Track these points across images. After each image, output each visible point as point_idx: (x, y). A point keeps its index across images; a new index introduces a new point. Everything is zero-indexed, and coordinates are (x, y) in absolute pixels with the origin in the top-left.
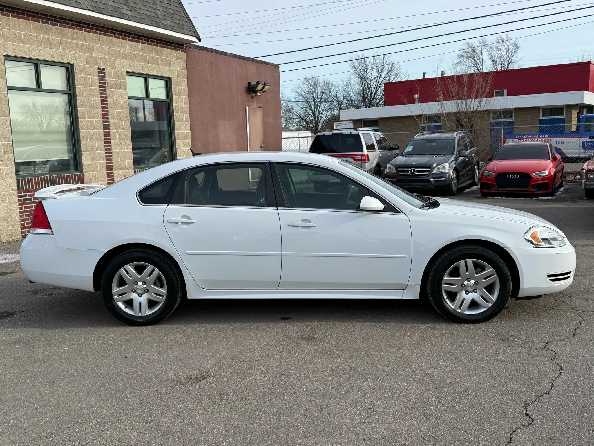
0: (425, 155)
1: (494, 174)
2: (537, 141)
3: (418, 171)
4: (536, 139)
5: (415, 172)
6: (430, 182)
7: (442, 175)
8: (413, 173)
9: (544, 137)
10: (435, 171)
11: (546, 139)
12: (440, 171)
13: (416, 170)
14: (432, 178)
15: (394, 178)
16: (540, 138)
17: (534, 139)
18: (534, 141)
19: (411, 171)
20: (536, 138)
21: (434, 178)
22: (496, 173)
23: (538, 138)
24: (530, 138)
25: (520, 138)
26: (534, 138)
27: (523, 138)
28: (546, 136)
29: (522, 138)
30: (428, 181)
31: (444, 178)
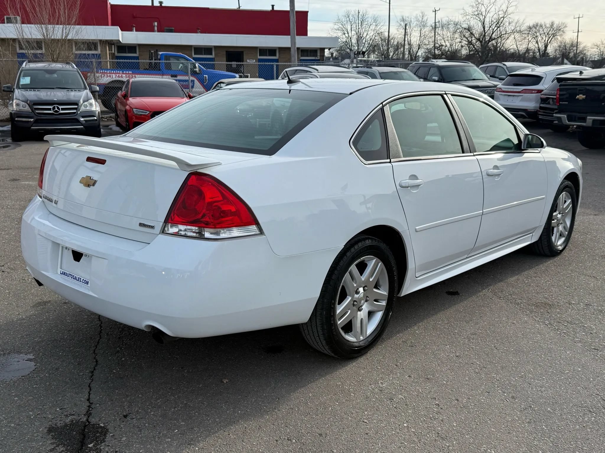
0: (53, 89)
1: (148, 112)
2: (122, 77)
3: (63, 109)
4: (120, 75)
5: (59, 110)
6: (80, 122)
7: (91, 114)
8: (56, 111)
9: (128, 74)
10: (82, 109)
11: (131, 75)
12: (88, 108)
13: (60, 107)
14: (81, 117)
15: (31, 118)
16: (124, 74)
17: (118, 75)
18: (119, 77)
19: (54, 108)
20: (120, 73)
21: (83, 117)
22: (150, 112)
23: (122, 74)
24: (113, 73)
25: (103, 73)
26: (117, 73)
27: (107, 73)
28: (130, 72)
29: (105, 73)
30: (77, 121)
31: (95, 117)
